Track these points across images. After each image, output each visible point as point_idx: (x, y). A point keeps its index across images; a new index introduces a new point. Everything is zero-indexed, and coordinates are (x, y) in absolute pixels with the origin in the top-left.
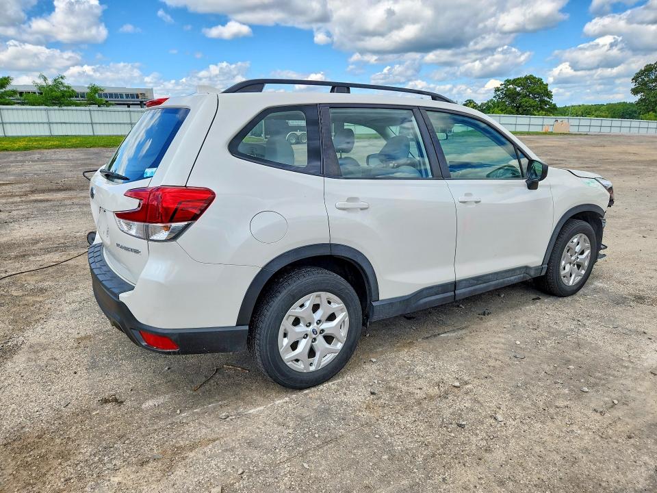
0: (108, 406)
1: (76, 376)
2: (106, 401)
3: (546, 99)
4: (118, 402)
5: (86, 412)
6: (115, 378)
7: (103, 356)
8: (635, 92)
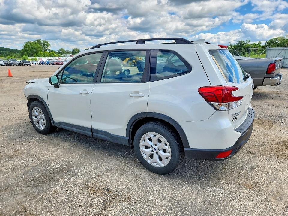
0: (254, 152)
1: (261, 167)
2: (254, 154)
4: (250, 152)
5: (261, 154)
6: (246, 158)
7: (245, 169)
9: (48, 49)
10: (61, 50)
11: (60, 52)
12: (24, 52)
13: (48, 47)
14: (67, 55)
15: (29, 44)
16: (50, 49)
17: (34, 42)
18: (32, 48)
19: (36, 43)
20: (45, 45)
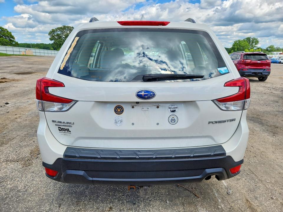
3: (12, 39)
8: (51, 39)
9: (256, 47)
10: (270, 47)
11: (269, 49)
12: (232, 50)
13: (256, 44)
14: (275, 52)
15: (238, 42)
16: (257, 47)
17: (244, 40)
18: (240, 46)
19: (245, 41)
20: (254, 42)
